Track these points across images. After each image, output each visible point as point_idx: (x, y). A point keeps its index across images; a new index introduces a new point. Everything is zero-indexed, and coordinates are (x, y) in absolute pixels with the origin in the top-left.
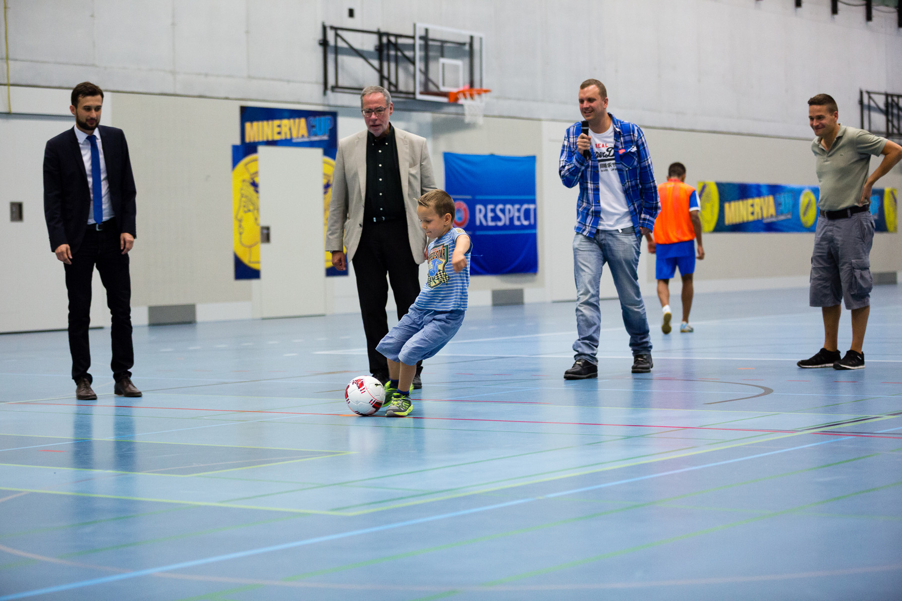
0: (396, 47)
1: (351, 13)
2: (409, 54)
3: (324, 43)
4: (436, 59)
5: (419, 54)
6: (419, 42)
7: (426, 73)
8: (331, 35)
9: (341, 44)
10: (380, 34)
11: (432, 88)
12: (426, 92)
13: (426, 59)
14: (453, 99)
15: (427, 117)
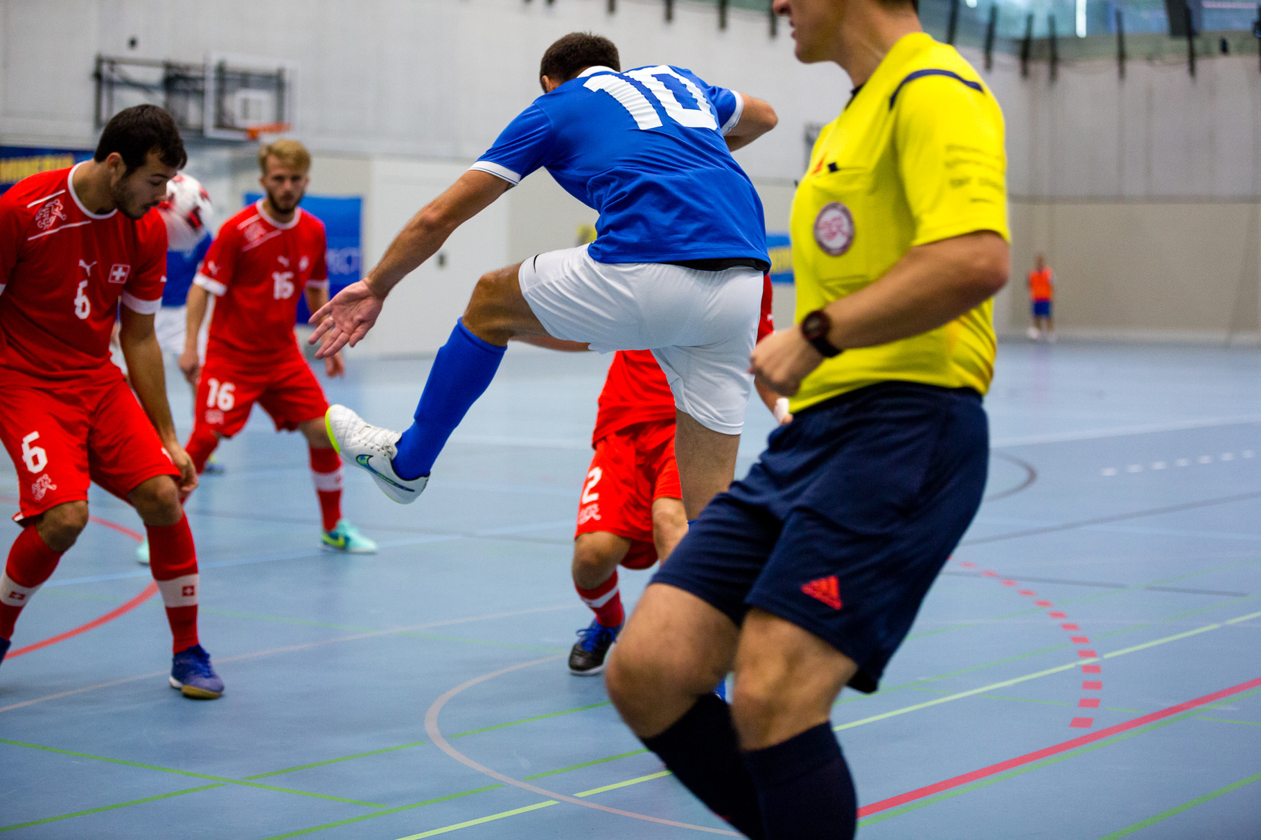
0: (186, 79)
1: (133, 43)
2: (200, 87)
3: (98, 76)
4: (233, 92)
5: (210, 86)
6: (211, 75)
7: (220, 105)
8: (105, 68)
9: (116, 77)
10: (168, 66)
11: (227, 121)
12: (220, 125)
13: (221, 93)
14: (253, 135)
15: (224, 154)
